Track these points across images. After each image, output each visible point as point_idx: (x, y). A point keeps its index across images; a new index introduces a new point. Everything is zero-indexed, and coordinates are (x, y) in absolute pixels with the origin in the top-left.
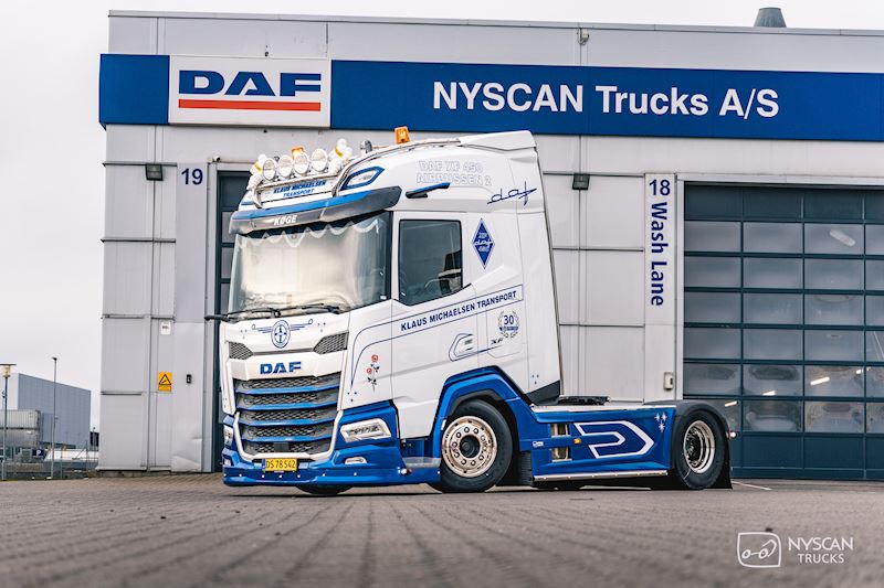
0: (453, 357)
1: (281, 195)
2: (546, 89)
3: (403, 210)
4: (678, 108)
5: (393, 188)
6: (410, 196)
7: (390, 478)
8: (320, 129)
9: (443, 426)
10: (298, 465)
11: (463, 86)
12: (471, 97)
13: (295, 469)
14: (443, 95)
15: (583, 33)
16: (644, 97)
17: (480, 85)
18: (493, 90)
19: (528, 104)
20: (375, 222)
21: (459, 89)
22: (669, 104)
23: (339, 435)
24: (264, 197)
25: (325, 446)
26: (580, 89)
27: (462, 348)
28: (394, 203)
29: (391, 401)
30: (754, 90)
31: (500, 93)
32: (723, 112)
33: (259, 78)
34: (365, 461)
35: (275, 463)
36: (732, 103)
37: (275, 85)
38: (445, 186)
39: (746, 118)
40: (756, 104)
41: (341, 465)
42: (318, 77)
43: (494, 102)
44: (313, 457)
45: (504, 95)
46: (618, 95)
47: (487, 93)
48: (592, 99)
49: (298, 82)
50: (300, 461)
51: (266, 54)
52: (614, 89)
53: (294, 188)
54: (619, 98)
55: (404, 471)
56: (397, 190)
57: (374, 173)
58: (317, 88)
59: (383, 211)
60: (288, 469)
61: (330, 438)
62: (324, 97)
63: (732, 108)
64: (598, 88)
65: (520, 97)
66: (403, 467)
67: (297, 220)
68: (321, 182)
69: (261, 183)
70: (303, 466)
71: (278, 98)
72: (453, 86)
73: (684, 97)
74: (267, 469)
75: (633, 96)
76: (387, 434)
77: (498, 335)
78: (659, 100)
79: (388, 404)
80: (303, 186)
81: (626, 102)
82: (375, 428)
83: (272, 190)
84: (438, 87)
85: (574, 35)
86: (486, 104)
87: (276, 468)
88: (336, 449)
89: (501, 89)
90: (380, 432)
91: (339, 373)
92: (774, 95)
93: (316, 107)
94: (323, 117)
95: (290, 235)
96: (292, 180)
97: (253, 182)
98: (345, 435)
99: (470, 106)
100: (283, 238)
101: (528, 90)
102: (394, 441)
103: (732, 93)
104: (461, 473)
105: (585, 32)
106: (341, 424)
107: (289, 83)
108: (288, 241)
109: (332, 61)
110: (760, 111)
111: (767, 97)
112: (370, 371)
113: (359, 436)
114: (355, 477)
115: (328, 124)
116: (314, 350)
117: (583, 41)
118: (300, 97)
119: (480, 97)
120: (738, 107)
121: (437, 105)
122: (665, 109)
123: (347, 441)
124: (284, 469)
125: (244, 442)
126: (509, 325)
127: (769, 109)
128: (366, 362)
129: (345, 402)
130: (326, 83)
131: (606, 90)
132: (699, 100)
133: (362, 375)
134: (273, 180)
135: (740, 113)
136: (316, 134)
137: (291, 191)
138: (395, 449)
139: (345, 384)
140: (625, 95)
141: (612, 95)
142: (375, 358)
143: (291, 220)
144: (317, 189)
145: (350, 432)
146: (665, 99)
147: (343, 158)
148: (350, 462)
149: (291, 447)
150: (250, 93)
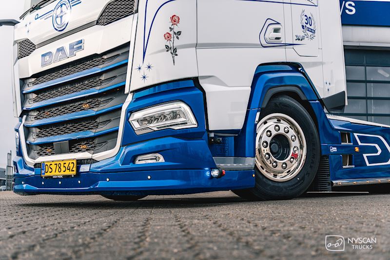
0: (264, 43)
7: (194, 183)
9: (257, 119)
10: (78, 168)
13: (74, 173)
23: (128, 125)
25: (110, 142)
27: (270, 34)
29: (196, 80)
30: (344, 2)
34: (162, 160)
35: (53, 167)
40: (345, 8)
41: (131, 166)
44: (96, 156)
50: (80, 162)
55: (215, 173)
60: (68, 173)
61: (117, 131)
66: (213, 167)
70: (85, 168)
74: (47, 174)
76: (192, 122)
77: (301, 33)
79: (192, 85)
82: (175, 115)
87: (55, 173)
88: (124, 144)
90: (182, 120)
91: (128, 44)
92: (353, 4)
98: (136, 125)
102: (201, 132)
104: (270, 176)
106: (130, 112)
110: (347, 11)
111: (350, 5)
112: (168, 37)
113: (154, 126)
114: (149, 183)
116: (97, 23)
123: (138, 133)
124: (62, 173)
125: (29, 147)
126: (308, 26)
127: (351, 11)
128: (162, 25)
129: (135, 80)
133: (157, 41)
138: (202, 143)
139: (135, 58)
142: (175, 20)
145: (141, 121)
148: (142, 161)
149: (73, 146)
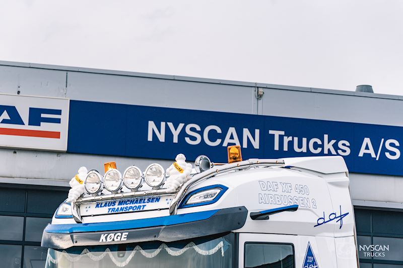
1: (105, 210)
2: (232, 130)
3: (249, 233)
4: (329, 150)
5: (240, 208)
6: (255, 217)
8: (58, 153)
11: (170, 125)
12: (176, 133)
14: (155, 131)
15: (259, 91)
16: (305, 140)
17: (183, 124)
18: (193, 129)
19: (219, 141)
20: (220, 245)
21: (167, 127)
22: (322, 146)
24: (83, 211)
26: (257, 132)
28: (241, 224)
30: (383, 140)
31: (198, 132)
32: (361, 155)
33: (12, 111)
36: (367, 148)
37: (25, 117)
38: (294, 208)
39: (377, 159)
40: (384, 150)
42: (59, 112)
43: (194, 139)
45: (201, 133)
46: (285, 138)
47: (188, 131)
48: (267, 140)
49: (43, 115)
51: (19, 92)
52: (282, 133)
53: (120, 203)
54: (286, 140)
56: (243, 210)
57: (218, 191)
58: (58, 121)
59: (229, 232)
62: (63, 128)
63: (367, 151)
64: (271, 132)
65: (213, 136)
67: (128, 237)
68: (154, 198)
69: (82, 196)
71: (27, 127)
72: (163, 124)
73: (333, 142)
75: (296, 139)
78: (315, 143)
80: (132, 202)
81: (291, 144)
83: (95, 204)
84: (151, 125)
85: (253, 91)
86: (187, 140)
89: (198, 128)
92: (397, 144)
93: (56, 135)
94: (62, 144)
95: (116, 253)
96: (120, 195)
97: (73, 195)
99: (175, 140)
100: (108, 255)
101: (219, 131)
103: (367, 141)
105: (260, 90)
107: (36, 116)
108: (114, 260)
109: (70, 101)
110: (387, 154)
111: (392, 145)
115: (65, 149)
117: (259, 97)
118: (45, 127)
119: (183, 134)
120: (371, 151)
121: (150, 138)
122: (319, 150)
127: (393, 154)
130: (65, 117)
131: (277, 134)
132: (344, 145)
134: (97, 194)
135: (373, 155)
136: (55, 157)
137: (116, 206)
140: (290, 138)
141: (281, 137)
143: (122, 238)
144: (150, 206)
146: (320, 142)
147: (184, 174)
150: (4, 121)
